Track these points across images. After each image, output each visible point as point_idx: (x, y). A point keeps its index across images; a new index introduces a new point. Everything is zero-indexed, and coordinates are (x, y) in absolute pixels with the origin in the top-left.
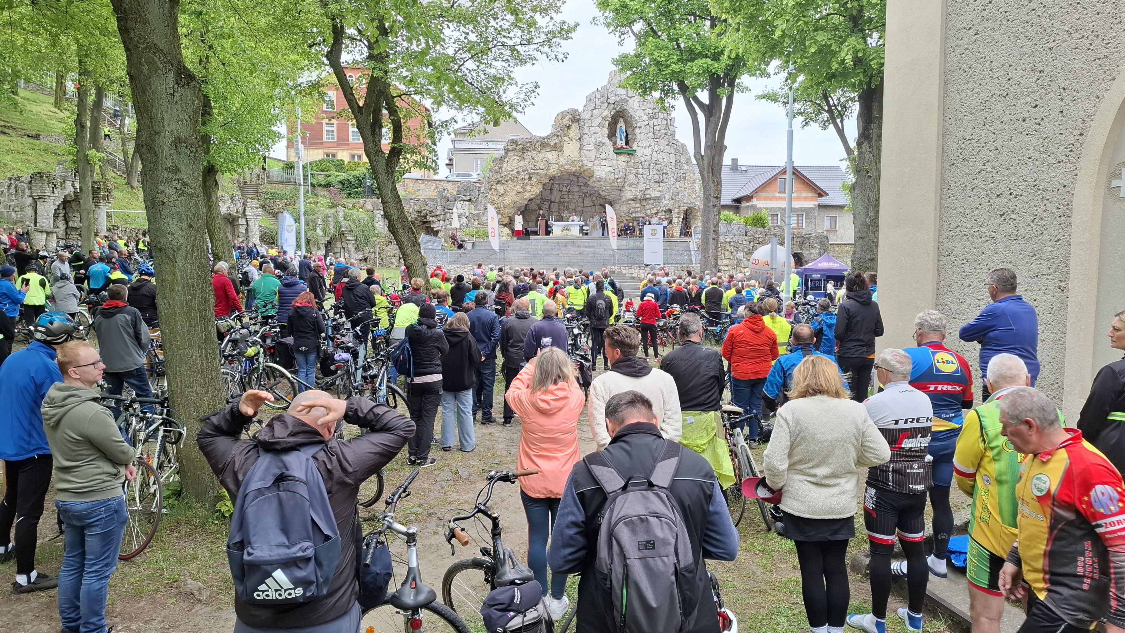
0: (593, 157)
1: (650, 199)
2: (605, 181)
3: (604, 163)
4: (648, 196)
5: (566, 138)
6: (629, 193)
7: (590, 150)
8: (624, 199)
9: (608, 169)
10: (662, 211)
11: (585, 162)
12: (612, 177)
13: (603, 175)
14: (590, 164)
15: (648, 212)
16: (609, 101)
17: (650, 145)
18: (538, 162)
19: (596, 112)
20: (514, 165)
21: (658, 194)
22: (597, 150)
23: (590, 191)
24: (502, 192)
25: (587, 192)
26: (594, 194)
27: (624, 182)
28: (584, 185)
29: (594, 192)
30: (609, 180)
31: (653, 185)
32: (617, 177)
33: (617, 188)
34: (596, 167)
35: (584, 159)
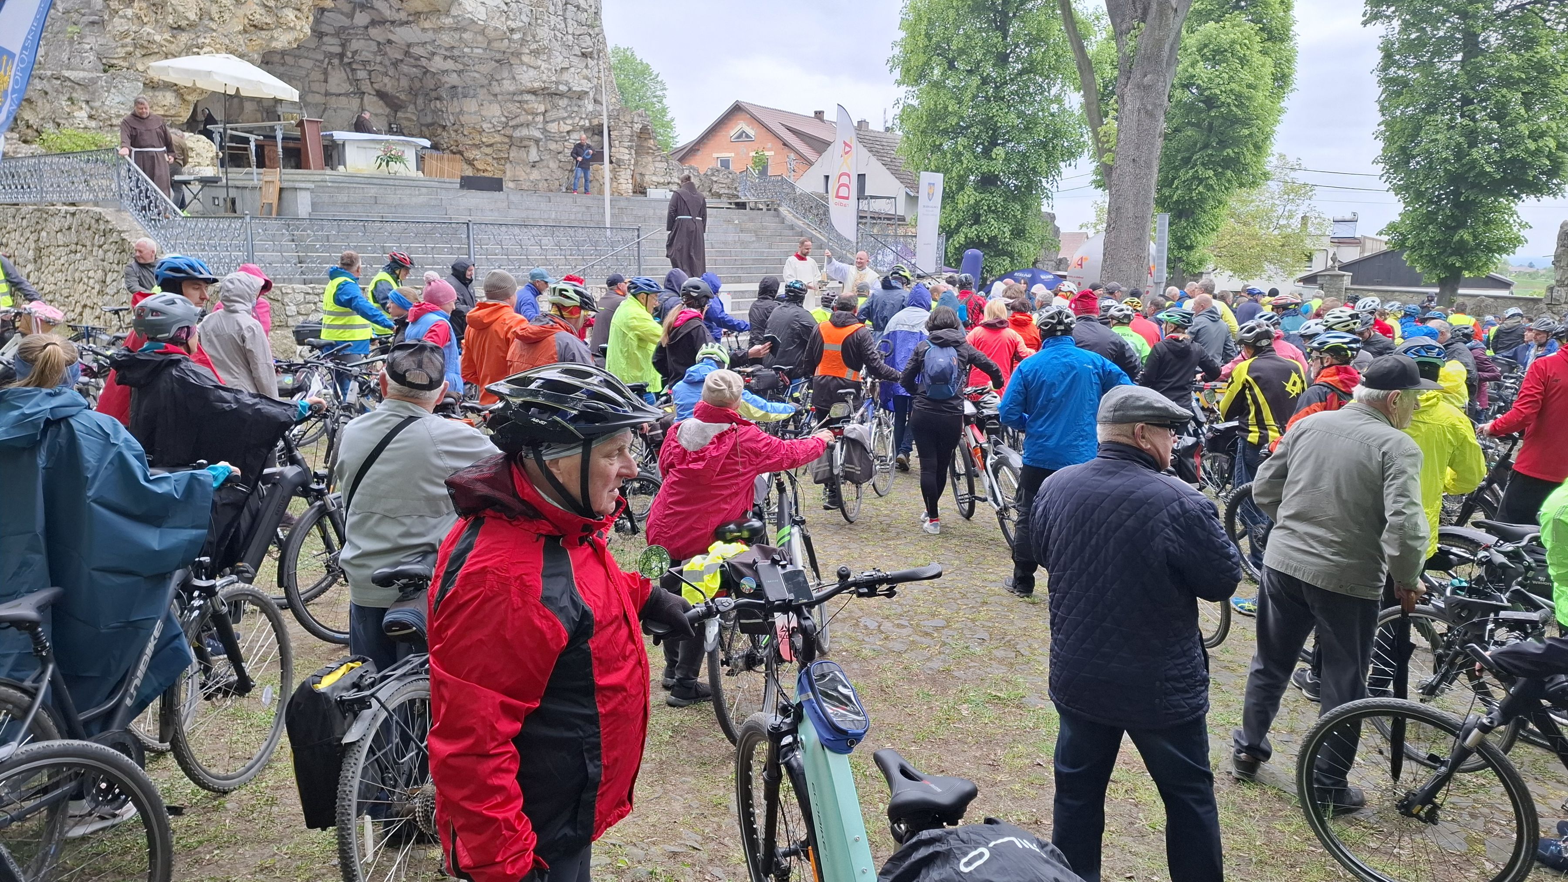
1: (561, 95)
2: (483, 32)
4: (563, 88)
6: (532, 73)
8: (508, 86)
10: (582, 127)
12: (500, 24)
15: (553, 127)
21: (585, 86)
23: (355, 53)
24: (192, 16)
25: (342, 56)
26: (364, 63)
27: (523, 42)
28: (337, 34)
29: (371, 57)
30: (489, 32)
31: (575, 60)
32: (513, 25)
33: (498, 56)
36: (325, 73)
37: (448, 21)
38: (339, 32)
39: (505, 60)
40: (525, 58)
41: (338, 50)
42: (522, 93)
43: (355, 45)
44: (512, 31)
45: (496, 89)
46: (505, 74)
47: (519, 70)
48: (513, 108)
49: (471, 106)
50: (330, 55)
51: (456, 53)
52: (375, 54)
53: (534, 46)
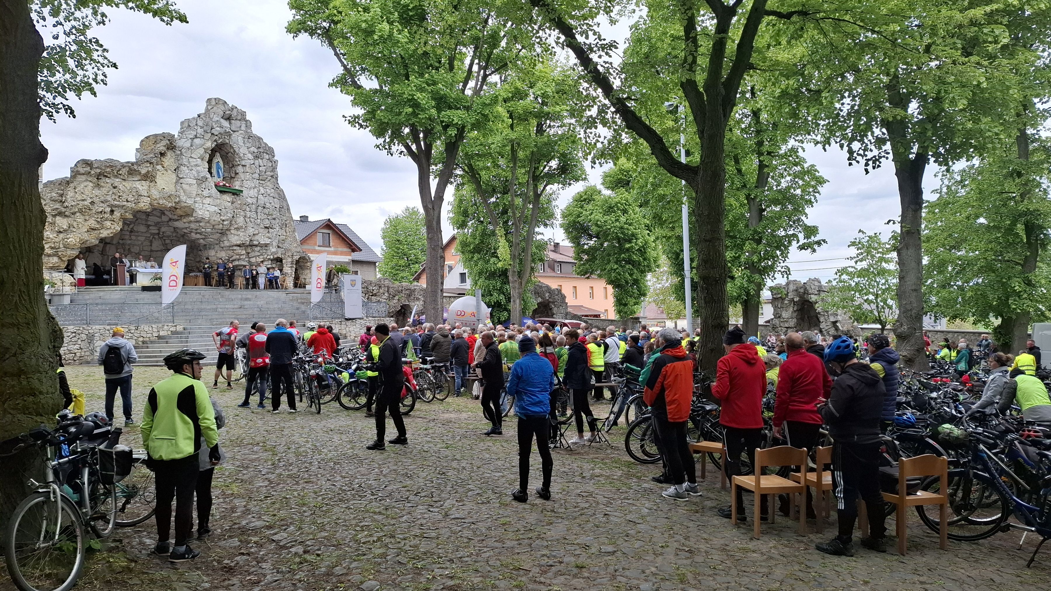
0: (195, 193)
1: (256, 246)
2: (208, 222)
3: (207, 201)
4: (255, 243)
5: (159, 167)
6: (236, 237)
7: (190, 185)
8: (226, 244)
9: (213, 209)
10: (269, 259)
11: (183, 198)
12: (217, 218)
13: (207, 215)
14: (190, 202)
16: (213, 131)
17: (255, 187)
18: (124, 192)
19: (197, 141)
20: (87, 193)
21: (268, 241)
22: (199, 185)
23: (163, 233)
24: (65, 227)
25: (159, 234)
26: (169, 236)
27: (231, 224)
28: (156, 225)
29: (170, 234)
30: (211, 221)
31: (261, 230)
32: (224, 218)
33: (220, 231)
34: (197, 205)
35: (182, 194)
36: (151, 242)
37: (192, 219)
38: (156, 224)
39: (223, 233)
40: (232, 231)
41: (157, 232)
42: (233, 246)
43: (163, 229)
44: (223, 221)
45: (222, 245)
46: (225, 238)
47: (230, 236)
48: (230, 253)
49: (212, 253)
50: (153, 234)
51: (198, 231)
52: (172, 233)
53: (236, 226)
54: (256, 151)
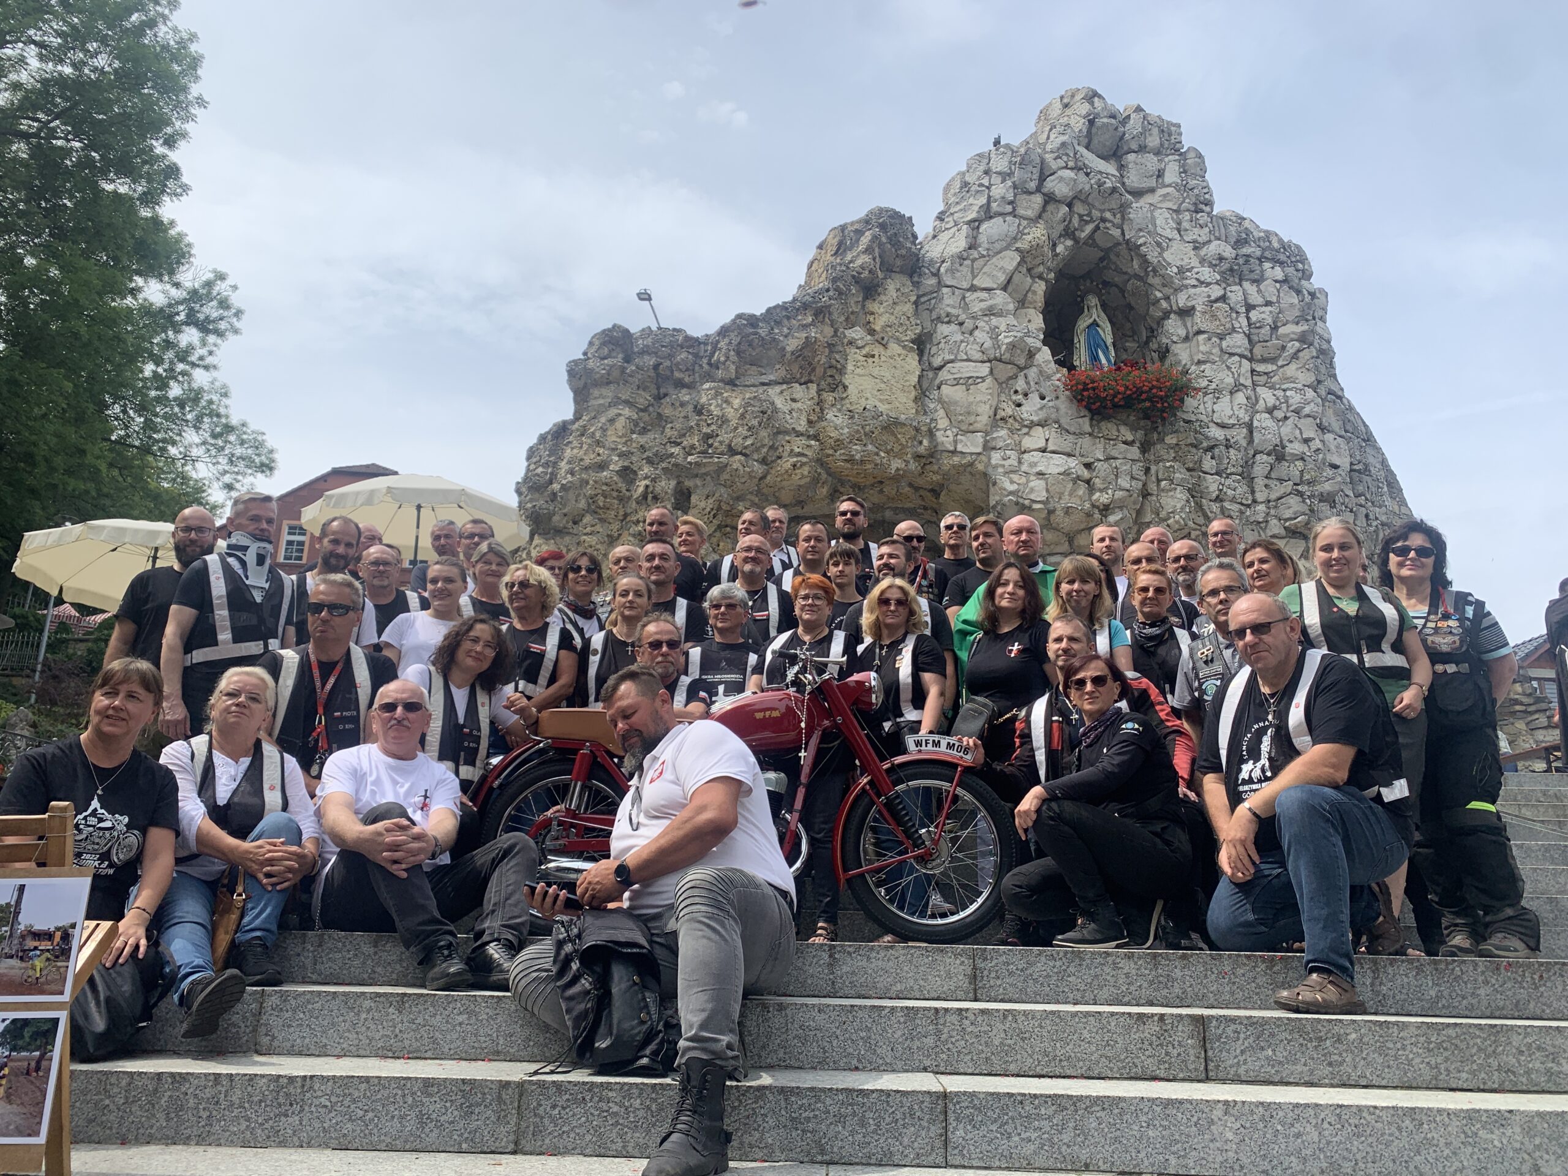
0: (984, 413)
3: (1036, 438)
5: (856, 333)
7: (969, 382)
9: (1055, 465)
11: (945, 438)
13: (1035, 491)
14: (971, 445)
16: (1050, 184)
17: (1237, 387)
19: (991, 229)
22: (1004, 385)
34: (996, 457)
35: (943, 423)
54: (1228, 252)
